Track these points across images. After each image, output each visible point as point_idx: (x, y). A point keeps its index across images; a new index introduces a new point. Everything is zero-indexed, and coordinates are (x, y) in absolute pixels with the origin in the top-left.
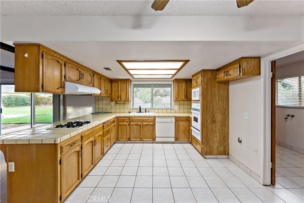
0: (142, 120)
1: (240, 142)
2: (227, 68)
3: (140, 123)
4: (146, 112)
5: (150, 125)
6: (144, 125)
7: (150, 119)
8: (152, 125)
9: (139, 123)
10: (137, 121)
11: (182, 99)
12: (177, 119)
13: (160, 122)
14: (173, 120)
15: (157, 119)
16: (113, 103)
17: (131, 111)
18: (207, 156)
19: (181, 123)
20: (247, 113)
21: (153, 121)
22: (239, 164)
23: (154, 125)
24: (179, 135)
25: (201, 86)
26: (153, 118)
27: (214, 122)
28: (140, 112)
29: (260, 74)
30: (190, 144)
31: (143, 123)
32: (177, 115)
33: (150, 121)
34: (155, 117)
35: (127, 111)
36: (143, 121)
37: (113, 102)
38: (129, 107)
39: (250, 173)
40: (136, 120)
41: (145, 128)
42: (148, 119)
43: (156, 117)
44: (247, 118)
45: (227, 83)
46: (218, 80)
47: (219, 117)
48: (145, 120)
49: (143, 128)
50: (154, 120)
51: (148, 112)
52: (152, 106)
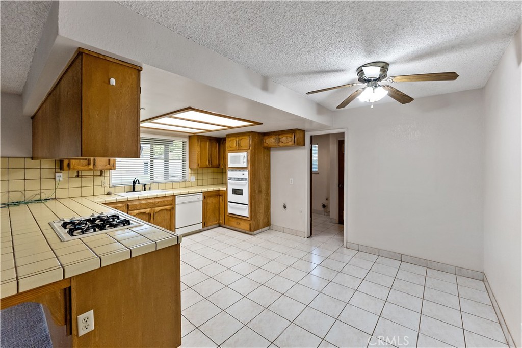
0: (152, 203)
1: (285, 207)
2: (279, 135)
3: (149, 209)
4: (145, 190)
5: (165, 211)
6: (156, 213)
7: (167, 201)
8: (170, 210)
9: (148, 211)
10: (143, 206)
11: (205, 166)
12: (206, 195)
13: (183, 203)
14: (201, 196)
15: (178, 199)
16: (61, 176)
17: (112, 190)
18: (255, 232)
19: (210, 201)
20: (292, 179)
21: (171, 202)
22: (283, 230)
23: (173, 209)
24: (208, 218)
25: (249, 151)
26: (171, 198)
27: (260, 191)
28: (134, 190)
29: (304, 145)
30: (220, 228)
31: (153, 209)
32: (205, 189)
33: (166, 203)
34: (174, 196)
35: (99, 190)
36: (153, 205)
37: (61, 174)
38: (107, 183)
39: (295, 233)
40: (141, 205)
41: (158, 218)
42: (164, 201)
43: (176, 196)
44: (292, 184)
45: (268, 149)
46: (265, 145)
47: (264, 186)
48: (158, 202)
49: (154, 218)
50: (174, 200)
51: (150, 189)
52: (152, 178)
